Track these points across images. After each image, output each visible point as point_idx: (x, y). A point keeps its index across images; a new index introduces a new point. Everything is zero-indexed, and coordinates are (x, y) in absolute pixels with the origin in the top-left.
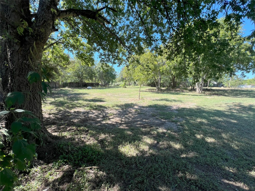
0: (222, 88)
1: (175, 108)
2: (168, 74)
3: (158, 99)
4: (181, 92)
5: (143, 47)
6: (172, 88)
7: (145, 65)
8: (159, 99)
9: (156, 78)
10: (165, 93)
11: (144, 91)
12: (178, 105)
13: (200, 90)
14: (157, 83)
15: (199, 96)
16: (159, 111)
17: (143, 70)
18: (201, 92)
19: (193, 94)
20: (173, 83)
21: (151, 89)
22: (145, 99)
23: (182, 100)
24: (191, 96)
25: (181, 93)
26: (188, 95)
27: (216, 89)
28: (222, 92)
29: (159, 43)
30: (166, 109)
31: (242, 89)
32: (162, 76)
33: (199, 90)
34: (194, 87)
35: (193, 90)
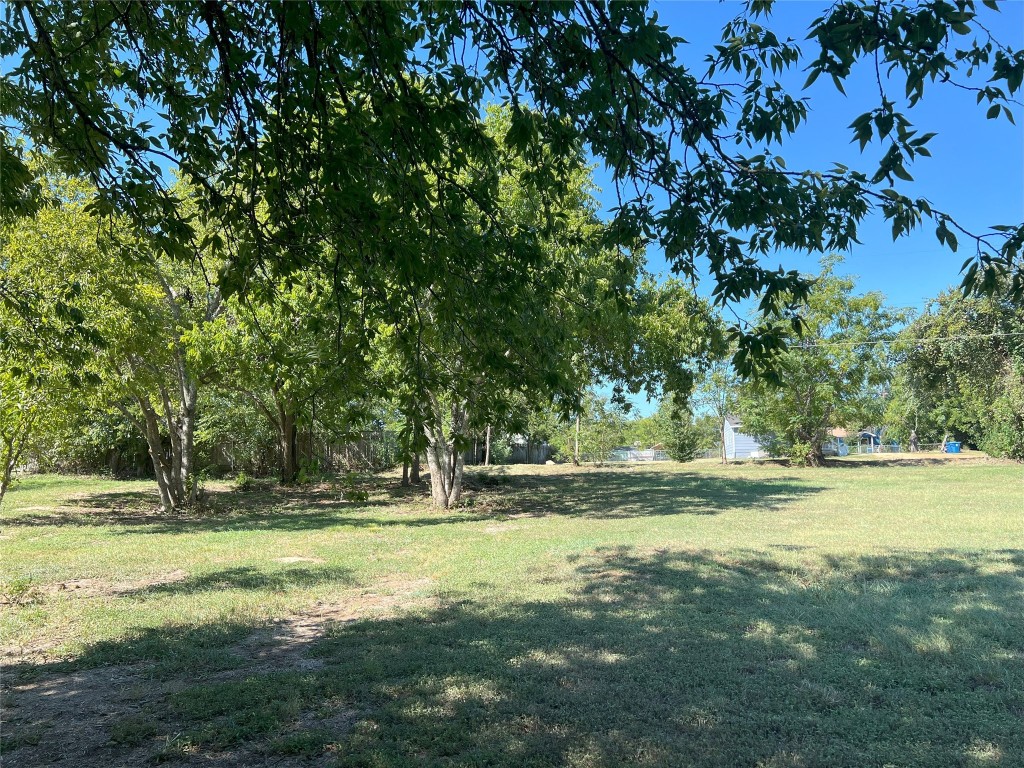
0: (549, 468)
1: (304, 631)
2: (249, 379)
3: (168, 578)
4: (343, 505)
5: (27, 160)
6: (283, 483)
7: (45, 306)
8: (179, 575)
9: (159, 410)
10: (231, 525)
11: (48, 520)
12: (326, 608)
13: (451, 485)
14: (165, 442)
15: (448, 527)
16: (176, 686)
17: (30, 348)
18: (457, 498)
19: (412, 517)
20: (284, 444)
21: (114, 496)
22: (54, 592)
23: (347, 564)
24: (402, 527)
25: (343, 514)
26: (385, 524)
27: (526, 476)
28: (550, 492)
29: (152, 166)
30: (235, 652)
31: (625, 470)
32: (207, 395)
33: (444, 487)
34: (416, 469)
35: (415, 485)
